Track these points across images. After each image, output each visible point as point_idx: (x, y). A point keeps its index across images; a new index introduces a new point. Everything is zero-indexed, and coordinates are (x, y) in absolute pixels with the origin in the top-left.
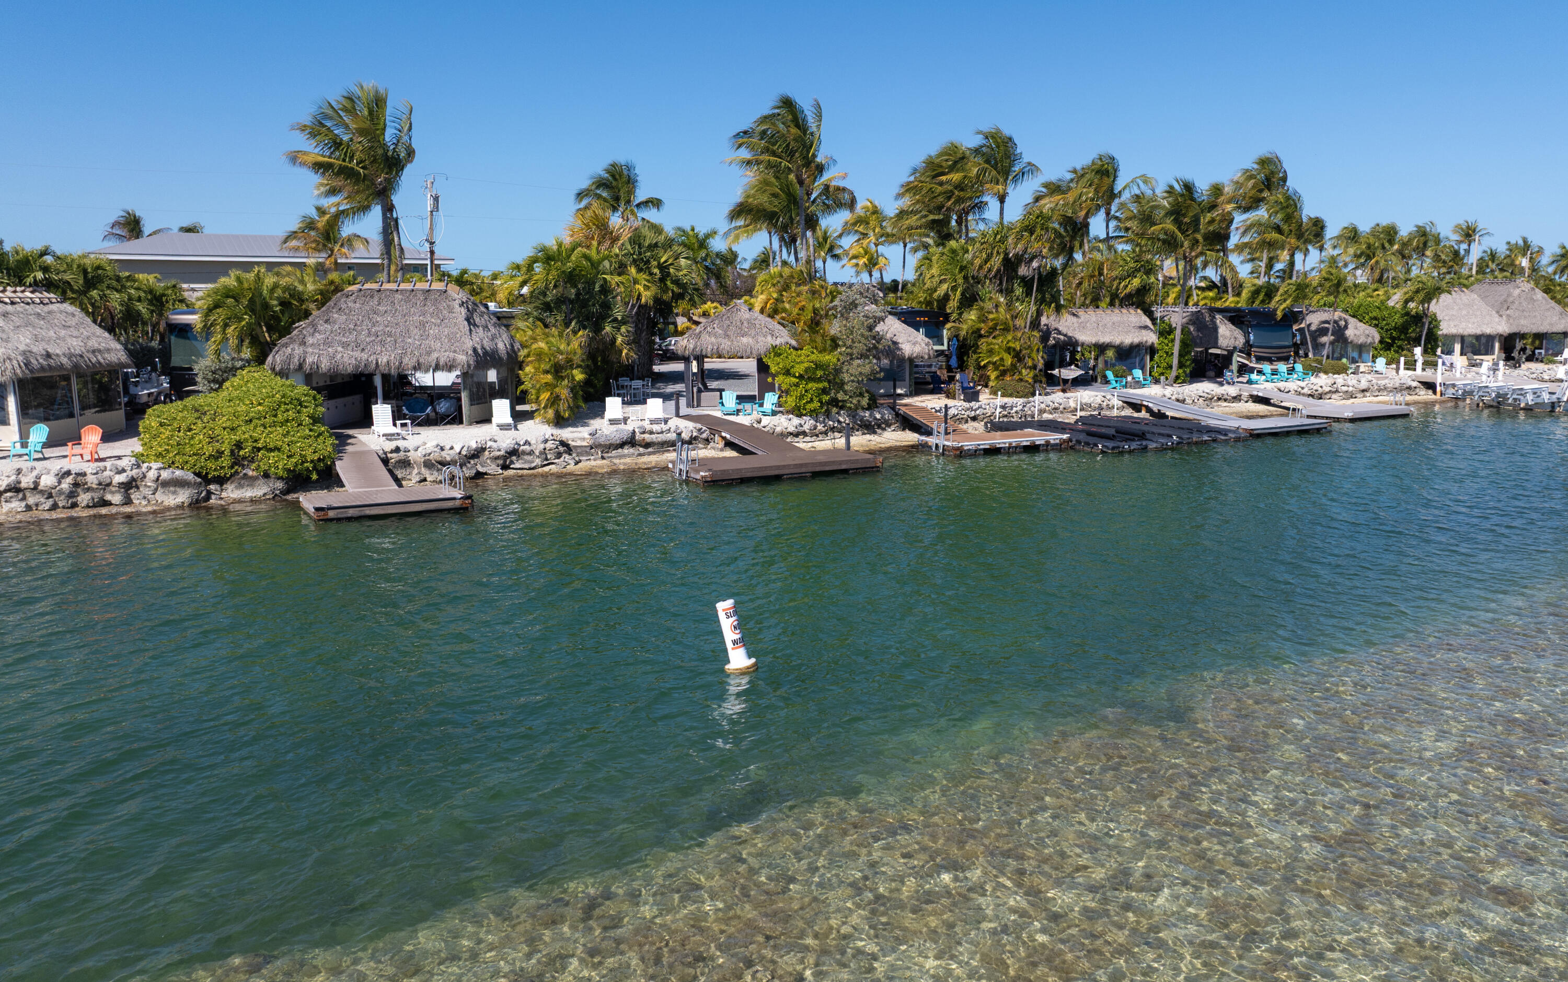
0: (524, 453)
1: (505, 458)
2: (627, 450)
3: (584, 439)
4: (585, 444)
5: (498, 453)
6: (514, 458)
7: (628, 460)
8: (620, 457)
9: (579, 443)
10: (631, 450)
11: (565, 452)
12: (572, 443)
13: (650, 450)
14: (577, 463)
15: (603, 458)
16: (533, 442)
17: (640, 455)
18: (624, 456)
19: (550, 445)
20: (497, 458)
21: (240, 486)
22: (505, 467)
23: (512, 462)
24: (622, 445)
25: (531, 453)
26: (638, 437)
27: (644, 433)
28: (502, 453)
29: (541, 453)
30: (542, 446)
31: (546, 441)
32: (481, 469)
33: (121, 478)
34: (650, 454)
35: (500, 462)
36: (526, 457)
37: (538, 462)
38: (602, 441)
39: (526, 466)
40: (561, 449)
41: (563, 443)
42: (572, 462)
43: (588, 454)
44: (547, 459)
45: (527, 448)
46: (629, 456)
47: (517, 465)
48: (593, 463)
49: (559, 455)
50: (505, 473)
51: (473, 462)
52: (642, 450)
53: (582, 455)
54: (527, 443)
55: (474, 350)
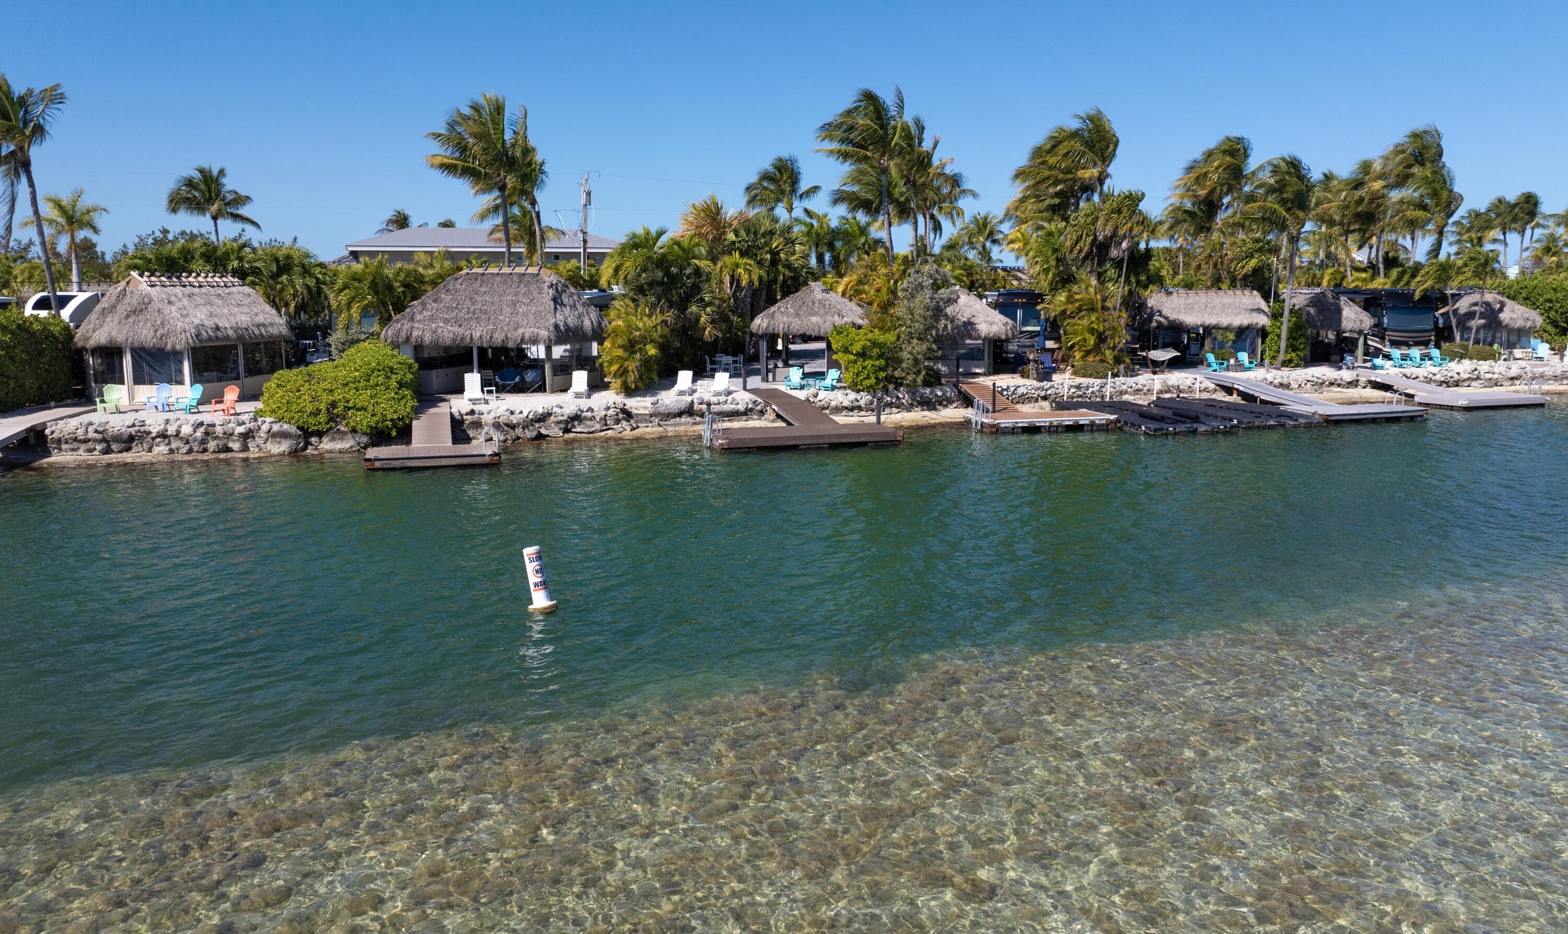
0: (586, 418)
1: (566, 422)
2: (683, 419)
3: (646, 408)
4: (645, 412)
5: (561, 418)
6: (576, 423)
7: (682, 428)
8: (676, 425)
9: (642, 411)
10: (689, 419)
11: (624, 419)
12: (634, 411)
14: (633, 429)
15: (659, 425)
16: (596, 409)
17: (695, 424)
18: (680, 425)
19: (611, 412)
20: (559, 422)
21: (333, 439)
22: (567, 431)
23: (574, 426)
24: (680, 414)
25: (593, 418)
26: (696, 407)
27: (703, 404)
28: (565, 418)
29: (601, 419)
30: (604, 413)
31: (608, 408)
32: (543, 431)
33: (240, 430)
35: (562, 426)
36: (588, 422)
37: (598, 427)
38: (662, 410)
39: (586, 430)
40: (621, 416)
41: (625, 411)
42: (628, 428)
43: (646, 421)
44: (606, 425)
45: (589, 414)
46: (684, 424)
47: (578, 430)
48: (649, 430)
49: (618, 422)
50: (566, 436)
51: (537, 425)
52: (698, 419)
53: (641, 422)
54: (592, 411)
55: (556, 326)
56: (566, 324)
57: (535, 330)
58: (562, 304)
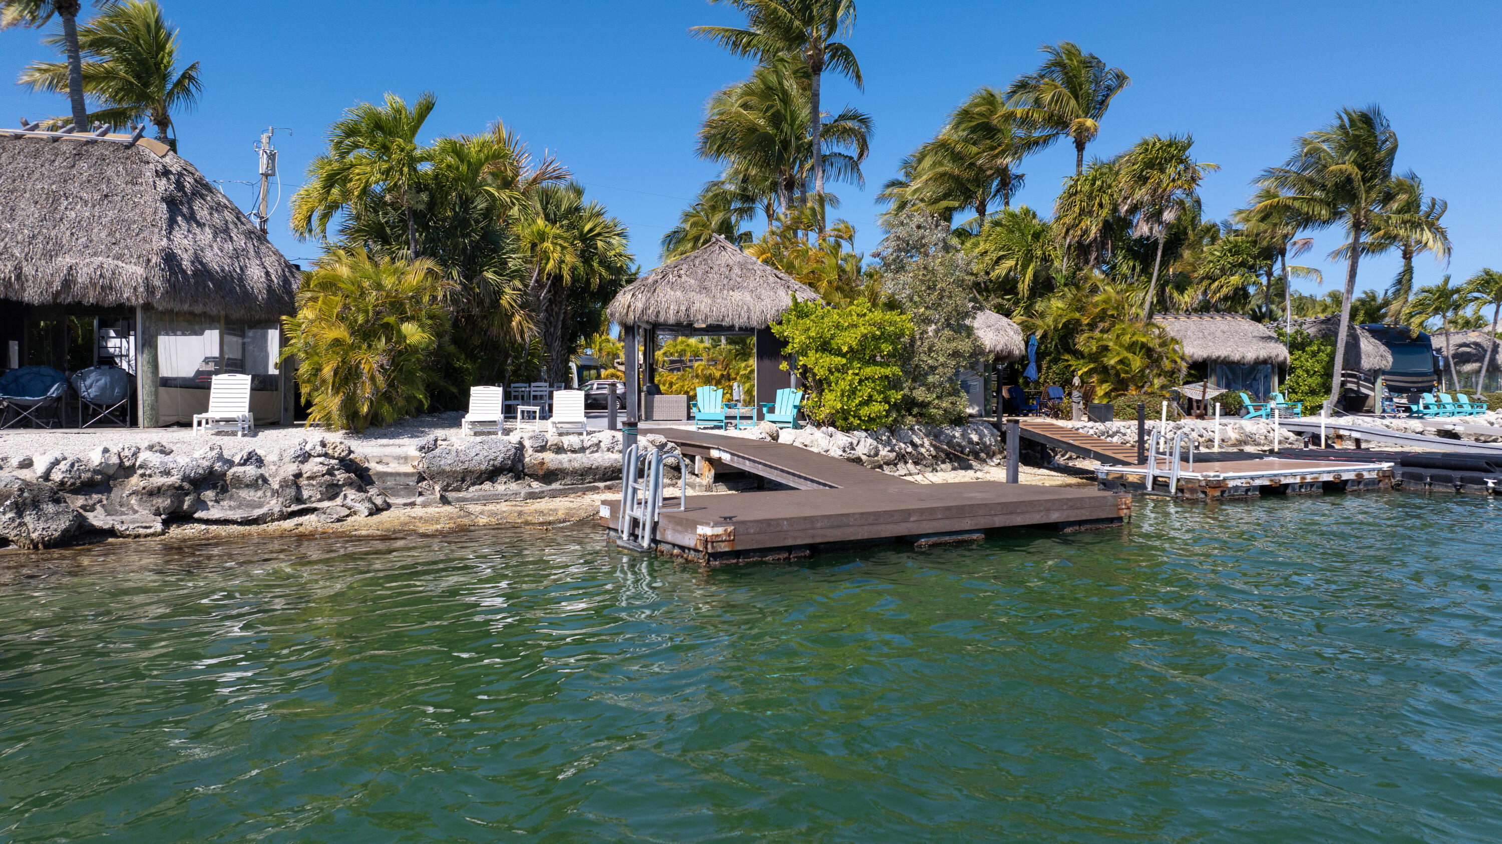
0: (238, 482)
1: (178, 492)
2: (502, 486)
3: (406, 459)
4: (408, 469)
5: (159, 481)
6: (209, 495)
7: (503, 507)
8: (487, 499)
9: (394, 467)
10: (514, 486)
11: (350, 484)
12: (375, 467)
13: (556, 486)
14: (376, 510)
15: (444, 501)
16: (270, 458)
17: (533, 496)
18: (495, 498)
19: (313, 466)
20: (157, 492)
22: (176, 517)
23: (202, 505)
24: (492, 474)
25: (260, 482)
26: (530, 457)
27: (542, 449)
28: (174, 479)
29: (284, 484)
30: (291, 469)
31: (305, 457)
32: (98, 519)
34: (554, 495)
35: (164, 502)
36: (244, 494)
37: (274, 505)
38: (446, 463)
39: (237, 515)
40: (341, 476)
41: (348, 464)
42: (363, 508)
43: (408, 490)
44: (299, 500)
45: (251, 471)
46: (505, 498)
47: (215, 513)
48: (418, 511)
49: (332, 491)
50: (175, 532)
51: (80, 501)
52: (536, 486)
53: (395, 493)
54: (260, 462)
55: (170, 259)
56: (197, 259)
57: (110, 263)
58: (191, 218)
